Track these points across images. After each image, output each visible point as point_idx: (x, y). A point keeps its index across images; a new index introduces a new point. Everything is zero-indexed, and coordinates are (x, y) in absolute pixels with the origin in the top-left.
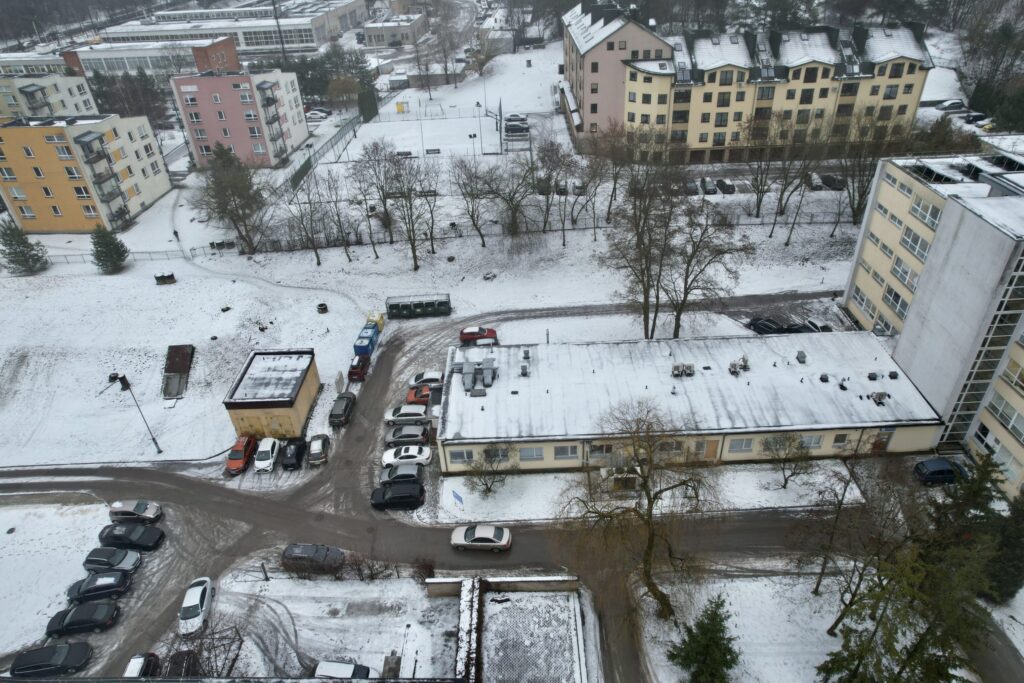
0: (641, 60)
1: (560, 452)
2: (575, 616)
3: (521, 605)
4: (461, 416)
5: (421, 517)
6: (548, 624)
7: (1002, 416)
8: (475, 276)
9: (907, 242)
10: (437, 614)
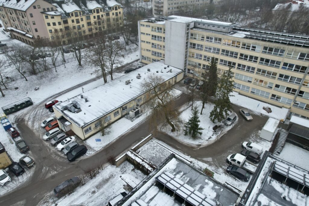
0: (47, 12)
1: (115, 115)
2: (158, 143)
3: (144, 150)
4: (80, 119)
5: (89, 154)
6: (154, 149)
7: (192, 65)
8: (31, 91)
9: (153, 39)
10: (124, 169)
